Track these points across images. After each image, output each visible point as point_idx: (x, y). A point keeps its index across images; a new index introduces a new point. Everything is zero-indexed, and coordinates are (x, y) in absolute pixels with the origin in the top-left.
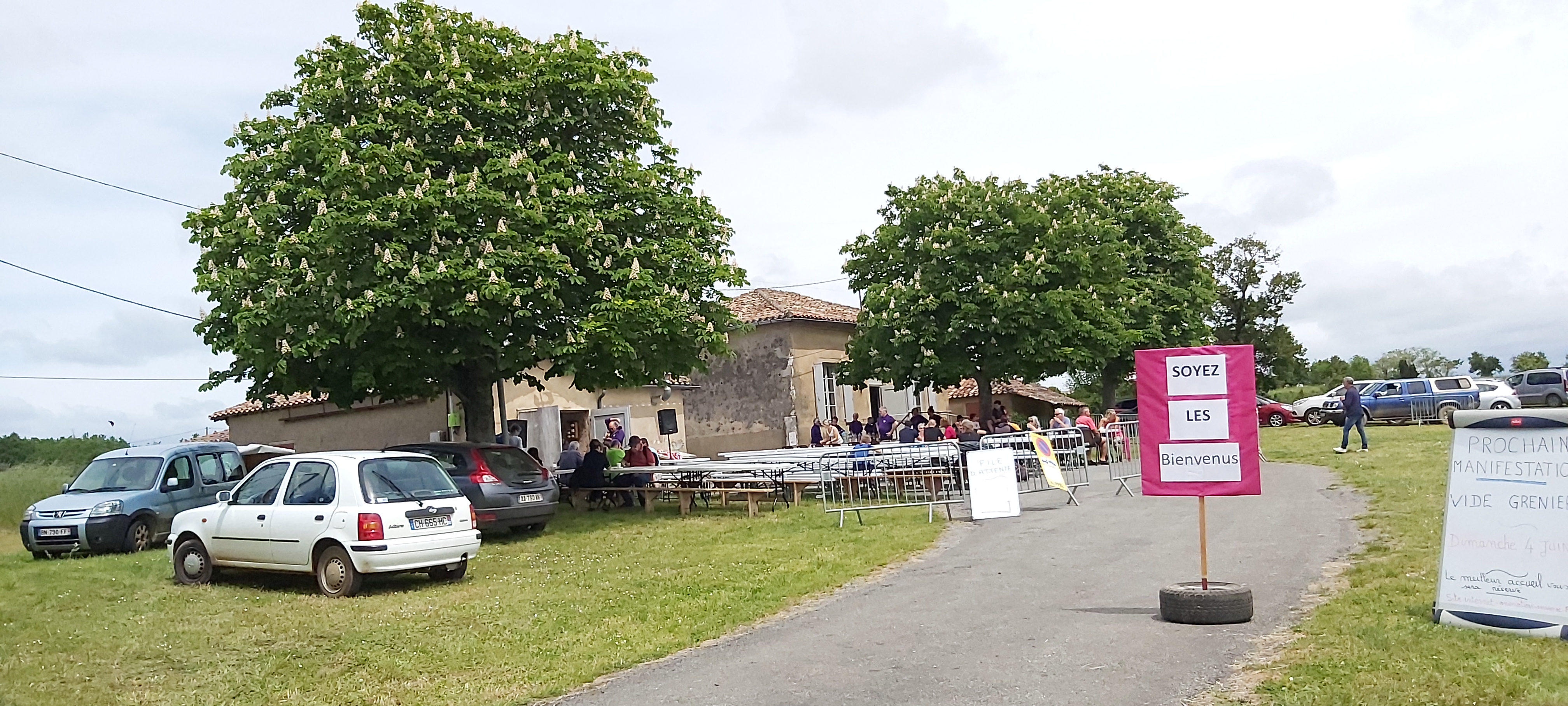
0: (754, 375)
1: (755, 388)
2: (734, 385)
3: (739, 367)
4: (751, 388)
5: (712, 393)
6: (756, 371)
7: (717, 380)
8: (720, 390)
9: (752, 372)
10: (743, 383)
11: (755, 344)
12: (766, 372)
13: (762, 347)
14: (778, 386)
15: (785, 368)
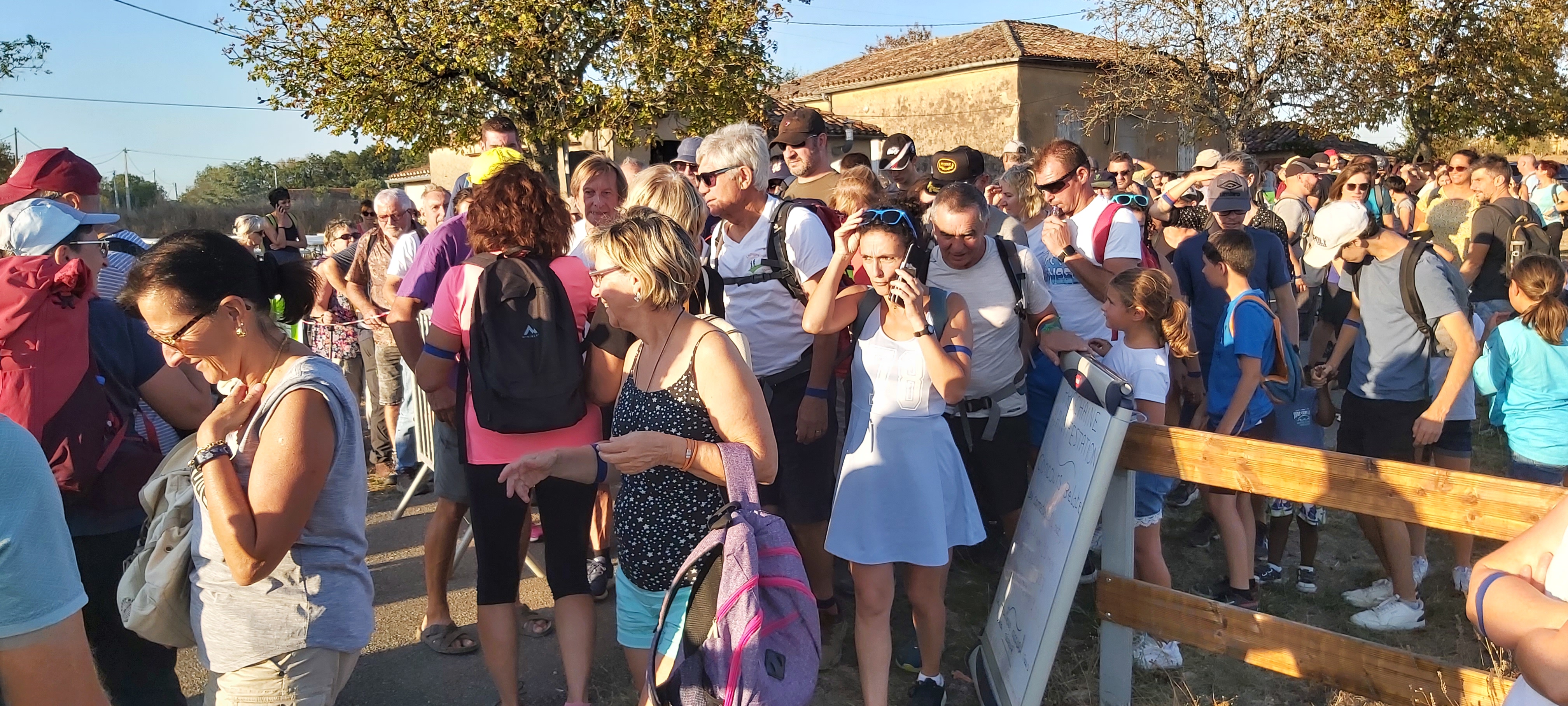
0: (976, 123)
1: (975, 138)
2: (954, 134)
3: (960, 112)
4: (972, 137)
5: (930, 141)
6: (978, 118)
7: (937, 126)
8: (939, 138)
9: (974, 119)
10: (963, 132)
11: (980, 87)
12: (989, 119)
13: (987, 90)
14: (1001, 136)
15: (1009, 115)
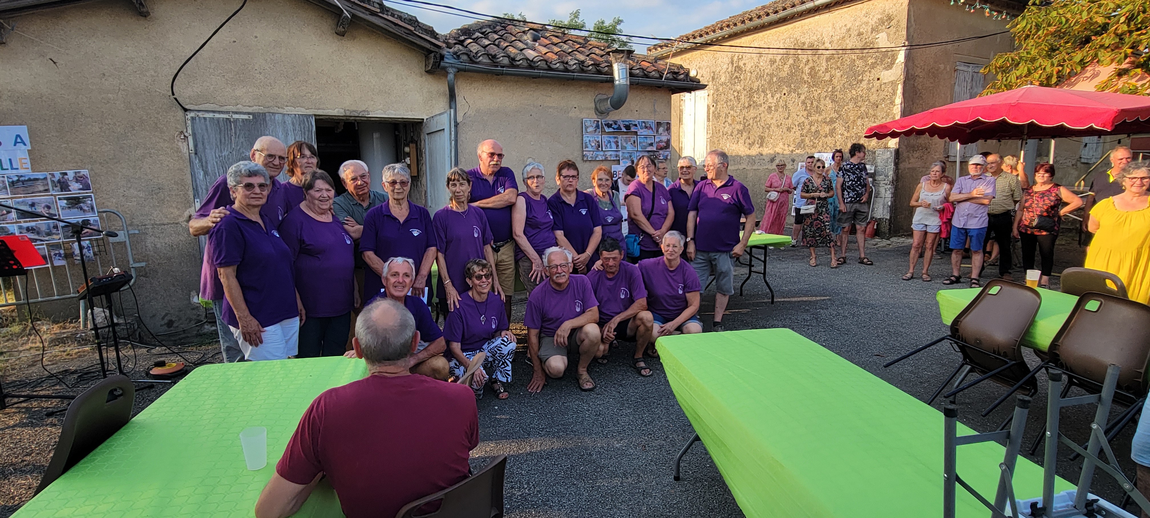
0: (835, 81)
1: (833, 101)
2: (803, 97)
3: (812, 68)
4: (828, 101)
5: (770, 107)
6: (838, 75)
7: (779, 88)
8: (781, 103)
9: (832, 76)
10: (816, 94)
11: (844, 30)
12: (856, 74)
13: (854, 33)
14: (873, 98)
15: (889, 67)
